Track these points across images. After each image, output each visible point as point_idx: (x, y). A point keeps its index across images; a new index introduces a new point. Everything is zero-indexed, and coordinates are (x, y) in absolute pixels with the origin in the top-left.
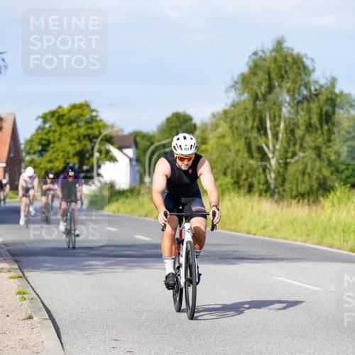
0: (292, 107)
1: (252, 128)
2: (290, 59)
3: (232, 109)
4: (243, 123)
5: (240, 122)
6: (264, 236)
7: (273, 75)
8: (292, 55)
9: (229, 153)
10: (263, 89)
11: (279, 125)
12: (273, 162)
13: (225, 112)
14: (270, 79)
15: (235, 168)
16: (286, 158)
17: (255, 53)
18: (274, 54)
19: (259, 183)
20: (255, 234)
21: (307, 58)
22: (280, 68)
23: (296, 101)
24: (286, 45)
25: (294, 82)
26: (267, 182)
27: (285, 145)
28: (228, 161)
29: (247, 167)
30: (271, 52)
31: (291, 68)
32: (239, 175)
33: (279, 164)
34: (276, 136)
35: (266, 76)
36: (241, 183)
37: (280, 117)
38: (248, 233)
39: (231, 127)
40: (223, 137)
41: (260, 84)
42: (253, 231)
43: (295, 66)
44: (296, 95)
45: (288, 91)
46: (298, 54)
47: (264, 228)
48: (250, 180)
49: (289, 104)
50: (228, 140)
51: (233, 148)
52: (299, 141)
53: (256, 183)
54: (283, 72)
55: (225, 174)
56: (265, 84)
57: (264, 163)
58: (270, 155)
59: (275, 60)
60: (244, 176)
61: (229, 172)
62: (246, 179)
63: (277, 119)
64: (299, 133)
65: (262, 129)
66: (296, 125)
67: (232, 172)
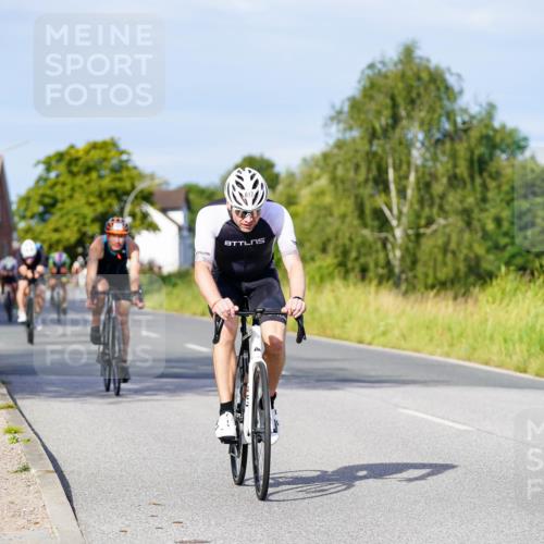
0: (428, 149)
1: (366, 181)
2: (425, 76)
3: (336, 151)
4: (352, 174)
5: (347, 170)
6: (384, 346)
7: (400, 100)
8: (427, 68)
9: (330, 219)
10: (384, 120)
11: (407, 177)
12: (398, 233)
13: (326, 156)
14: (395, 106)
15: (340, 242)
16: (419, 227)
17: (371, 66)
18: (400, 67)
19: (377, 265)
20: (370, 344)
21: (452, 74)
22: (409, 88)
23: (433, 141)
24: (419, 53)
25: (432, 110)
26: (388, 264)
27: (416, 207)
28: (329, 231)
29: (358, 240)
30: (396, 65)
31: (426, 89)
32: (345, 253)
33: (408, 236)
34: (402, 192)
35: (388, 101)
36: (350, 265)
37: (409, 164)
38: (361, 342)
39: (333, 180)
40: (322, 193)
41: (379, 113)
42: (368, 338)
43: (432, 87)
44: (434, 131)
45: (422, 124)
46: (437, 68)
47: (384, 333)
48: (362, 260)
49: (423, 144)
50: (328, 200)
51: (337, 212)
52: (437, 201)
53: (372, 266)
54: (414, 95)
55: (324, 250)
56: (387, 113)
57: (383, 235)
58: (394, 223)
59: (403, 76)
60: (354, 254)
61: (331, 247)
62: (357, 259)
63: (404, 167)
64: (438, 188)
65: (381, 183)
66: (434, 176)
67: (336, 248)
